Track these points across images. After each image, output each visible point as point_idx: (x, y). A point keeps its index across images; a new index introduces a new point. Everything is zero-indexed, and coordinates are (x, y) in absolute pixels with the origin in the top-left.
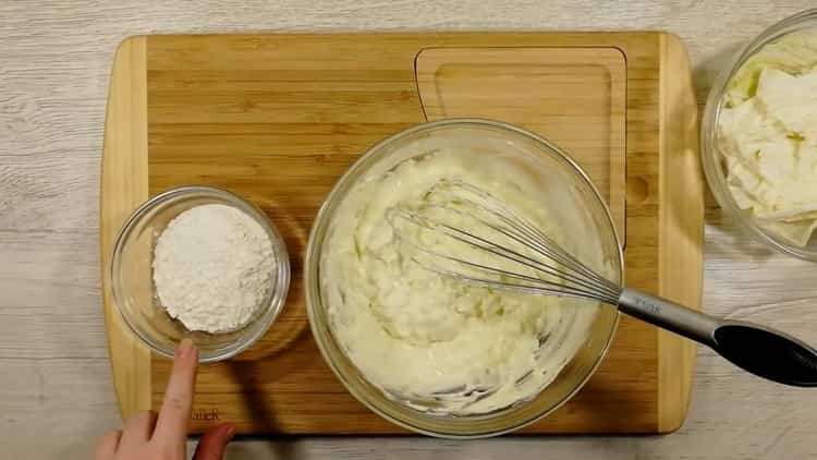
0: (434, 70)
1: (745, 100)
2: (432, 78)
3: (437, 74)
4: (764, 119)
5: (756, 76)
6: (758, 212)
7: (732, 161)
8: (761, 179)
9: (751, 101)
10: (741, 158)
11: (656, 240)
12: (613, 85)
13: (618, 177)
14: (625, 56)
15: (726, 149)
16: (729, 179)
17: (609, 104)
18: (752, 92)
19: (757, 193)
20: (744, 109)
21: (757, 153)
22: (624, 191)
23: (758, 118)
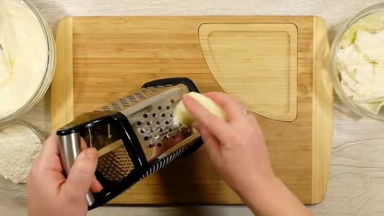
0: (207, 34)
1: (349, 45)
2: (206, 37)
3: (208, 36)
4: (358, 54)
5: (355, 34)
6: (355, 97)
7: (343, 74)
8: (357, 82)
9: (352, 46)
10: (348, 73)
11: (311, 113)
12: (291, 41)
13: (294, 84)
14: (297, 28)
15: (340, 68)
16: (342, 82)
17: (289, 50)
18: (353, 41)
19: (355, 89)
20: (349, 49)
21: (355, 70)
22: (296, 91)
23: (355, 53)
